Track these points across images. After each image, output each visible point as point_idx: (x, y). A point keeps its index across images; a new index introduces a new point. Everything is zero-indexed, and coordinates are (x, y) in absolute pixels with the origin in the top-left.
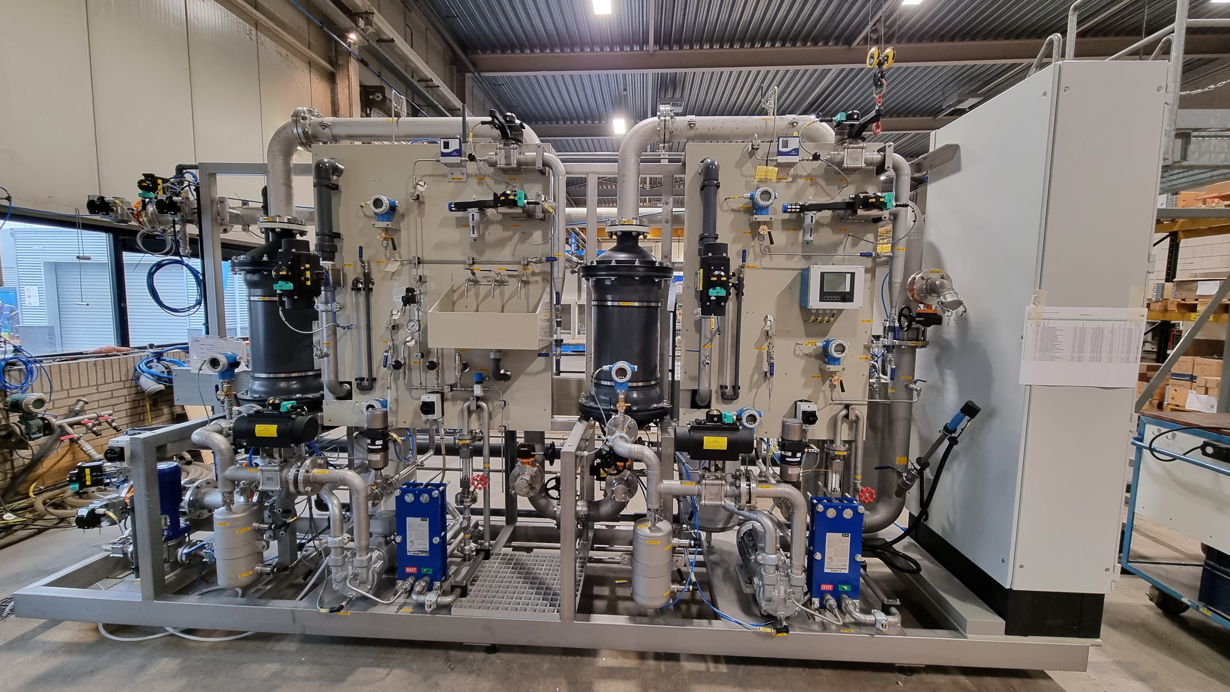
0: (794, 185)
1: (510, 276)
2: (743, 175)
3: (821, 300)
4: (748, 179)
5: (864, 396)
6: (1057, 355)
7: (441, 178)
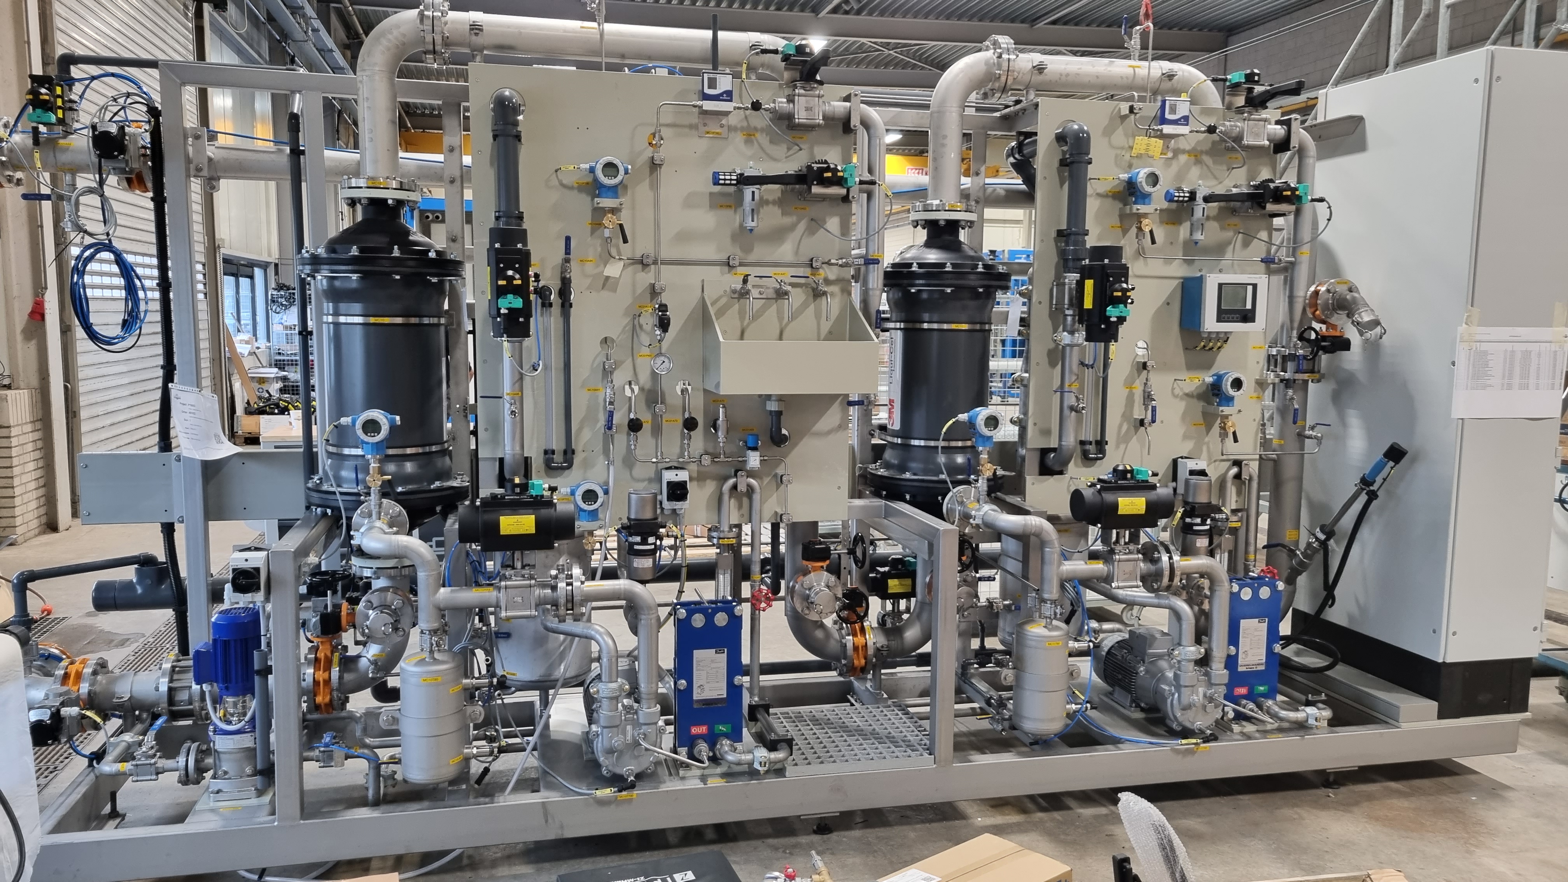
0: (1174, 163)
1: (793, 285)
2: (1112, 147)
3: (1219, 320)
4: (1119, 152)
5: (1255, 449)
6: (1488, 382)
7: (687, 130)
